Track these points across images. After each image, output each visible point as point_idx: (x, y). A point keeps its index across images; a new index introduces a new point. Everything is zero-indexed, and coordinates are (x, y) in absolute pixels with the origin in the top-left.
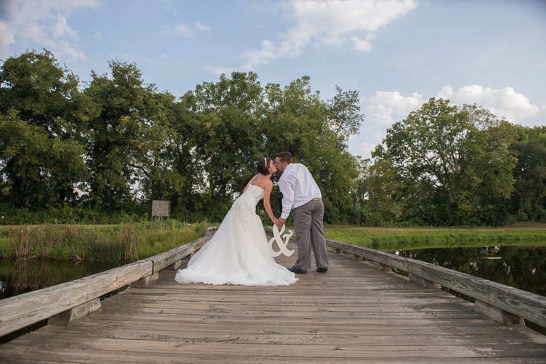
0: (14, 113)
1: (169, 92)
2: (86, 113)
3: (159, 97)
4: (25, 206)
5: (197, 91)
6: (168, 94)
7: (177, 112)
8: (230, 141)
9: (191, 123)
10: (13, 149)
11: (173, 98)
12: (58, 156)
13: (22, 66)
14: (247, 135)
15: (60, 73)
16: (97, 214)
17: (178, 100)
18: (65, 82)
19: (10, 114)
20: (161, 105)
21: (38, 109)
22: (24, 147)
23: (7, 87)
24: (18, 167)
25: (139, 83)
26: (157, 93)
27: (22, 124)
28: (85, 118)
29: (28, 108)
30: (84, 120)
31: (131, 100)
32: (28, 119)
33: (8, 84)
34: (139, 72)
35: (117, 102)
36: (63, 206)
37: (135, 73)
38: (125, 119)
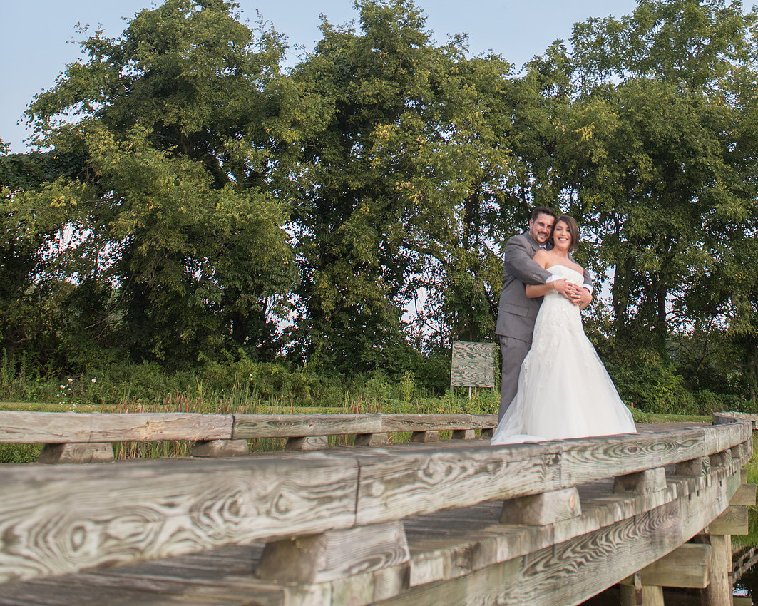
0: (140, 132)
1: (497, 53)
2: (295, 124)
3: (468, 70)
4: (152, 358)
5: (575, 39)
6: (494, 58)
7: (513, 103)
8: (651, 172)
9: (548, 130)
10: (132, 218)
11: (506, 67)
12: (227, 231)
13: (164, 27)
14: (695, 153)
15: (243, 35)
16: (315, 378)
17: (519, 73)
18: (256, 50)
19: (131, 136)
20: (472, 90)
21: (192, 120)
22: (156, 211)
23: (135, 73)
24: (142, 261)
25: (422, 39)
26: (468, 57)
27: (155, 159)
28: (292, 136)
29: (170, 120)
30: (289, 140)
31: (403, 82)
32: (167, 147)
33: (136, 68)
34: (420, 15)
35: (368, 89)
36: (238, 360)
37: (409, 17)
38: (385, 131)
